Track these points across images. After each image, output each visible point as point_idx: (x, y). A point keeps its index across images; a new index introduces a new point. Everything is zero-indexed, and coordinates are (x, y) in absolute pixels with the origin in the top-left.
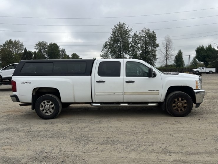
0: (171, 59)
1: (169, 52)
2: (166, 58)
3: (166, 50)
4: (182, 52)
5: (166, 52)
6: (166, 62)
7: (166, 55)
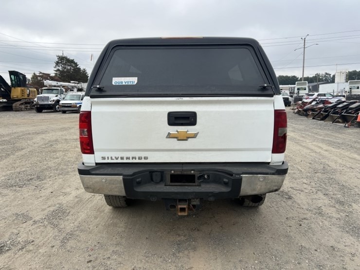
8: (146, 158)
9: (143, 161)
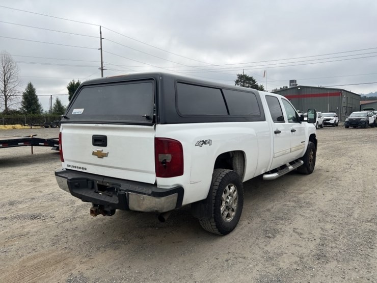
0: (16, 99)
1: (10, 86)
2: (6, 96)
3: (5, 81)
4: (34, 87)
5: (4, 86)
6: (6, 105)
7: (5, 91)
8: (85, 169)
9: (84, 171)
